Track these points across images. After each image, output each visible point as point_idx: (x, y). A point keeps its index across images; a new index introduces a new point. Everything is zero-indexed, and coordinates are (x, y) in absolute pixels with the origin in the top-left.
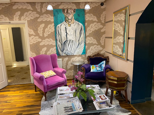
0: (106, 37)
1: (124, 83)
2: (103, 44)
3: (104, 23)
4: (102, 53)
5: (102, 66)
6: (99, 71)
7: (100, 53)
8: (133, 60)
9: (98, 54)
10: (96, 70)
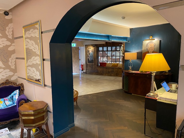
0: (17, 58)
1: (44, 116)
2: (13, 67)
3: (11, 38)
4: (13, 79)
5: (14, 97)
6: (9, 107)
7: (9, 81)
8: (51, 85)
9: (7, 82)
10: (5, 106)
